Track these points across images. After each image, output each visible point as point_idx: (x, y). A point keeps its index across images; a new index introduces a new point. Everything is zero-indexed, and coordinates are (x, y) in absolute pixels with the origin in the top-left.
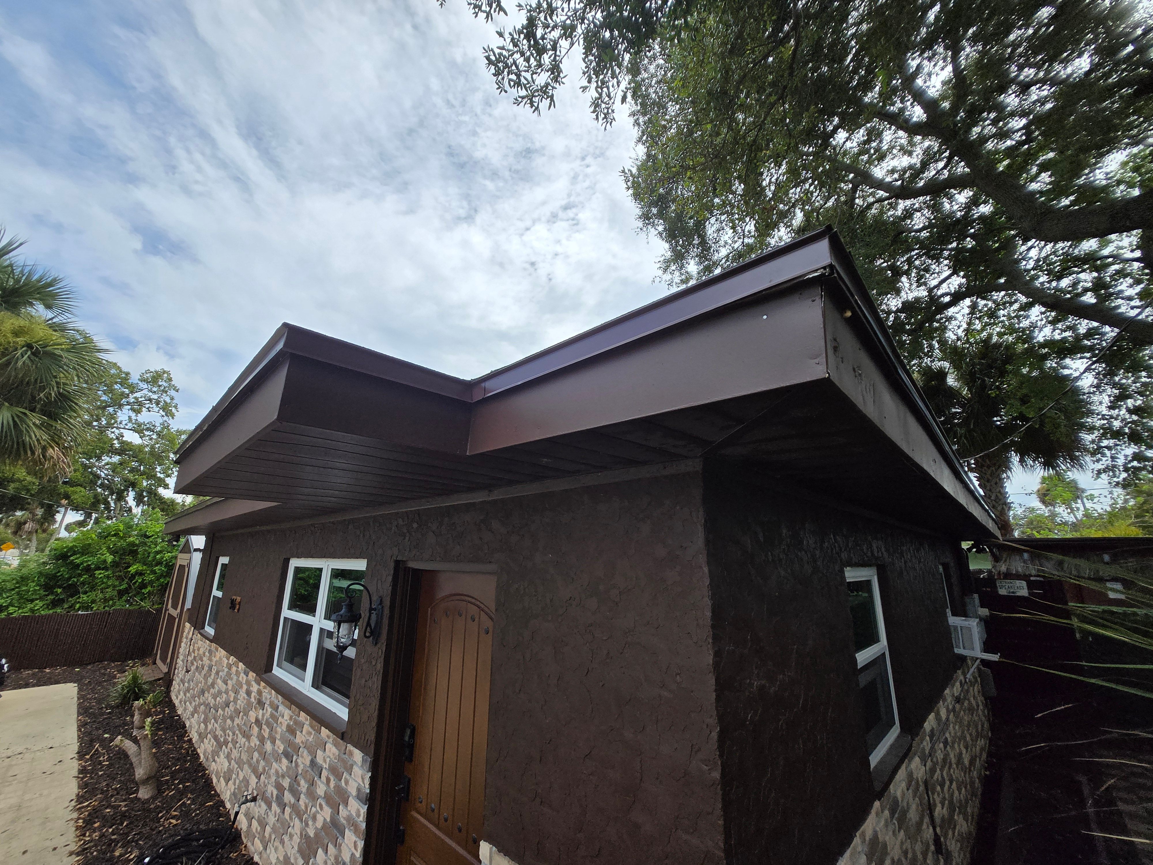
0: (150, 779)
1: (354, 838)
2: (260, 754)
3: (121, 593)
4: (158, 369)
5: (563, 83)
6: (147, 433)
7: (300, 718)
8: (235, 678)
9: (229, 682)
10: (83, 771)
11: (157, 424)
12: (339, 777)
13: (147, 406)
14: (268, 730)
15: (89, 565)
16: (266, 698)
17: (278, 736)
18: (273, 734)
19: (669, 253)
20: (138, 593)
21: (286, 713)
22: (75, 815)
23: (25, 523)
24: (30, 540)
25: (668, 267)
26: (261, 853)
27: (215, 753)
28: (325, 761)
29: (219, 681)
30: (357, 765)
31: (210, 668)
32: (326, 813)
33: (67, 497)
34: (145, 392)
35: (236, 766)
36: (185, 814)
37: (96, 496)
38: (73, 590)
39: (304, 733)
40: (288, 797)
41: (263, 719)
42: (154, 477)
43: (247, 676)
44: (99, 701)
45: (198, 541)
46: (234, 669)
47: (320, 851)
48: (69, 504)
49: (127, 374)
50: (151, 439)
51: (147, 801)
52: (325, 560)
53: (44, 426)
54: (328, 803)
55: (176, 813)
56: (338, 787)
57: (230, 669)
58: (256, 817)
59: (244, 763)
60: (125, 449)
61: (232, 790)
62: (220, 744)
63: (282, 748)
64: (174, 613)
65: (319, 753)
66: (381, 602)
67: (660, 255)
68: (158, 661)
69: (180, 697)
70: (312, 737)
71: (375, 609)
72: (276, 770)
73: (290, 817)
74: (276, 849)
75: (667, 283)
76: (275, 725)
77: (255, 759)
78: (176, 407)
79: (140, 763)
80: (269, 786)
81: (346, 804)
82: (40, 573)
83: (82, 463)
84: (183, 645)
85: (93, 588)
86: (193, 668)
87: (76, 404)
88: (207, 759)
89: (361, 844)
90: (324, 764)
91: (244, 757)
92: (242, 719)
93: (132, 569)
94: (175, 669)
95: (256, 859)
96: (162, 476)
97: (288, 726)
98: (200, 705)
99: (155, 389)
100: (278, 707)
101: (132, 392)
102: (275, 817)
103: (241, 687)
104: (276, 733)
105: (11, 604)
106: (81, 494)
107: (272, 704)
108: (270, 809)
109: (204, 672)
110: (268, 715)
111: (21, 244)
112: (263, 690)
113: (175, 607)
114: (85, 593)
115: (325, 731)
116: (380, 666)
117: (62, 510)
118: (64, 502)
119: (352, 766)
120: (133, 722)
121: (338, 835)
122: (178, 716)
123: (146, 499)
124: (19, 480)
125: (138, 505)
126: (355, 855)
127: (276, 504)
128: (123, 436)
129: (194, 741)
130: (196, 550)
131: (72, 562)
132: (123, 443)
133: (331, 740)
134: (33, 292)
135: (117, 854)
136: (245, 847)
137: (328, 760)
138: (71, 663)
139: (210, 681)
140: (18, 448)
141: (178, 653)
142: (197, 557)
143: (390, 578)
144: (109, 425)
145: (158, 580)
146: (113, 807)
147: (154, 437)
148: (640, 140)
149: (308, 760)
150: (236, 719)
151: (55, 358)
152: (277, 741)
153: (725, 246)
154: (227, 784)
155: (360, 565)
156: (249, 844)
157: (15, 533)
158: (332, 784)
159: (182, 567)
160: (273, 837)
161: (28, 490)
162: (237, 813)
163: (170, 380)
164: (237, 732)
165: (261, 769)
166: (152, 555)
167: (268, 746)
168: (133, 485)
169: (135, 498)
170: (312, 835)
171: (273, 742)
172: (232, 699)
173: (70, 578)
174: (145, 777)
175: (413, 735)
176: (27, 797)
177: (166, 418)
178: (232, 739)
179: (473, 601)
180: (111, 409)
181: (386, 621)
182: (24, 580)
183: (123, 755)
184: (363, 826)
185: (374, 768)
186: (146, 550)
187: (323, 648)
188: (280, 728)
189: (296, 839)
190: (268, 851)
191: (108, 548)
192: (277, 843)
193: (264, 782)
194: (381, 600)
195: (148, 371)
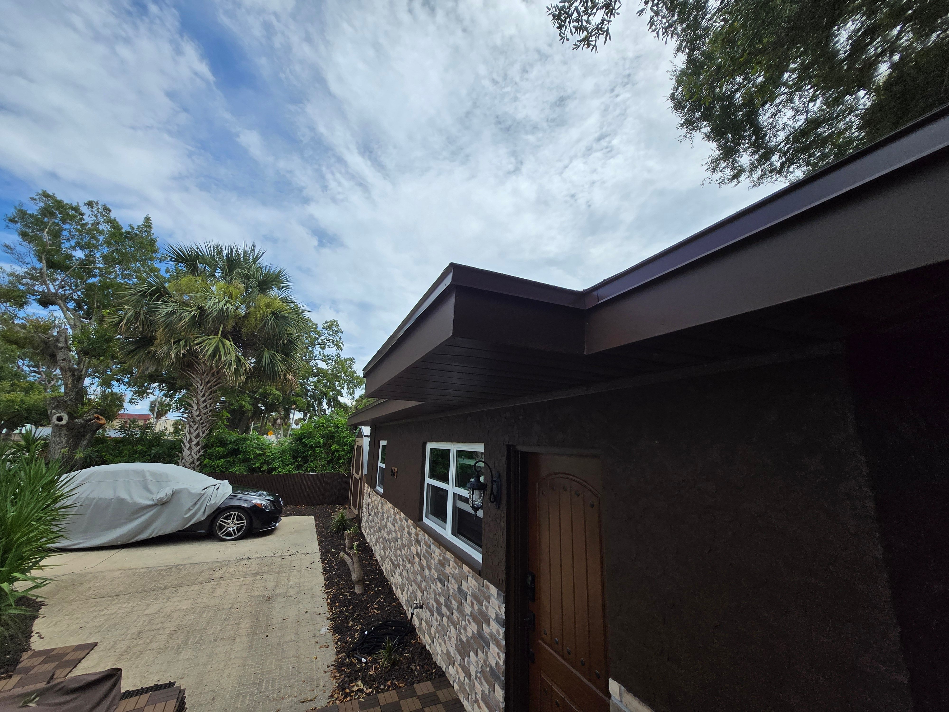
0: (360, 581)
1: (497, 650)
2: (421, 576)
3: (329, 462)
4: (331, 320)
5: (618, 14)
6: (330, 361)
7: (447, 556)
8: (399, 522)
9: (396, 525)
10: (324, 570)
11: (334, 356)
12: (481, 603)
13: (328, 344)
14: (425, 561)
15: (312, 445)
16: (422, 539)
17: (433, 566)
18: (429, 564)
19: (718, 153)
20: (337, 463)
21: (437, 552)
22: (326, 596)
23: (277, 420)
24: (280, 430)
25: (717, 165)
26: (430, 644)
27: (393, 571)
28: (469, 590)
29: (389, 524)
30: (494, 597)
31: (383, 514)
32: (473, 628)
33: (295, 403)
34: (326, 335)
35: (407, 582)
36: (381, 608)
37: (308, 402)
38: (306, 460)
39: (451, 566)
40: (444, 610)
41: (421, 553)
42: (334, 389)
43: (407, 522)
44: (326, 529)
45: (366, 430)
46: (398, 516)
47: (472, 653)
48: (296, 407)
49: (316, 325)
50: (331, 365)
51: (359, 595)
52: (451, 443)
53: (283, 361)
54: (474, 620)
55: (376, 606)
56: (480, 610)
57: (395, 516)
58: (424, 618)
59: (412, 581)
60: (320, 373)
61: (406, 598)
62: (396, 566)
63: (436, 575)
64: (358, 477)
65: (464, 583)
66: (499, 476)
67: (708, 156)
68: (352, 507)
69: (367, 531)
70: (457, 570)
71: (495, 482)
72: (434, 590)
73: (447, 624)
74: (440, 644)
75: (718, 182)
76: (430, 558)
77: (419, 580)
78: (342, 343)
79: (354, 570)
80: (431, 600)
81: (488, 624)
82: (290, 448)
83: (300, 383)
84: (365, 497)
85: (315, 459)
86: (373, 513)
87: (297, 346)
88: (388, 574)
89: (503, 656)
90: (468, 591)
91: (412, 577)
92: (407, 551)
93: (333, 448)
94: (362, 513)
95: (427, 647)
96: (339, 388)
97: (439, 560)
98: (379, 538)
99: (331, 333)
100: (430, 546)
101: (320, 336)
102: (437, 622)
103: (404, 529)
104: (431, 563)
105: (279, 467)
106: (301, 401)
107: (426, 543)
108: (433, 616)
109: (379, 517)
110: (424, 550)
111: (263, 254)
112: (419, 533)
113: (357, 473)
114: (312, 462)
115: (466, 568)
116: (503, 524)
117: (292, 411)
118: (294, 406)
119: (489, 597)
120: (345, 544)
121: (484, 645)
122: (367, 543)
123: (332, 404)
124: (274, 394)
125: (329, 408)
126: (499, 663)
127: (420, 403)
128: (317, 365)
129: (379, 561)
130: (366, 436)
131: (304, 443)
132: (318, 368)
133: (471, 575)
134: (272, 281)
135: (350, 624)
136: (419, 637)
137: (471, 589)
138: (310, 503)
139: (384, 523)
140: (273, 376)
141: (363, 503)
142: (367, 441)
143: (504, 458)
144: (311, 358)
145: (346, 455)
146: (343, 595)
147: (333, 364)
148: (678, 49)
149: (456, 586)
150: (403, 550)
151: (284, 317)
152: (432, 570)
153: (784, 129)
154: (402, 593)
155: (479, 448)
156: (421, 637)
157: (273, 425)
158: (476, 607)
159: (359, 447)
160: (437, 635)
161: (278, 400)
162: (412, 614)
163: (338, 326)
164: (405, 559)
165: (423, 588)
166: (342, 439)
167: (427, 572)
168: (326, 394)
169: (327, 403)
170: (465, 640)
171: (430, 570)
172: (399, 537)
173: (304, 452)
174: (357, 580)
175: (533, 581)
176: (302, 580)
177: (338, 351)
178: (402, 564)
179: (575, 479)
180: (310, 348)
181: (504, 491)
182: (283, 452)
183: (343, 563)
184: (503, 643)
185: (507, 601)
186: (339, 436)
187: (456, 507)
188: (434, 561)
189: (454, 641)
190: (435, 645)
191: (320, 434)
192: (440, 640)
193: (427, 597)
194: (499, 475)
195: (326, 322)
